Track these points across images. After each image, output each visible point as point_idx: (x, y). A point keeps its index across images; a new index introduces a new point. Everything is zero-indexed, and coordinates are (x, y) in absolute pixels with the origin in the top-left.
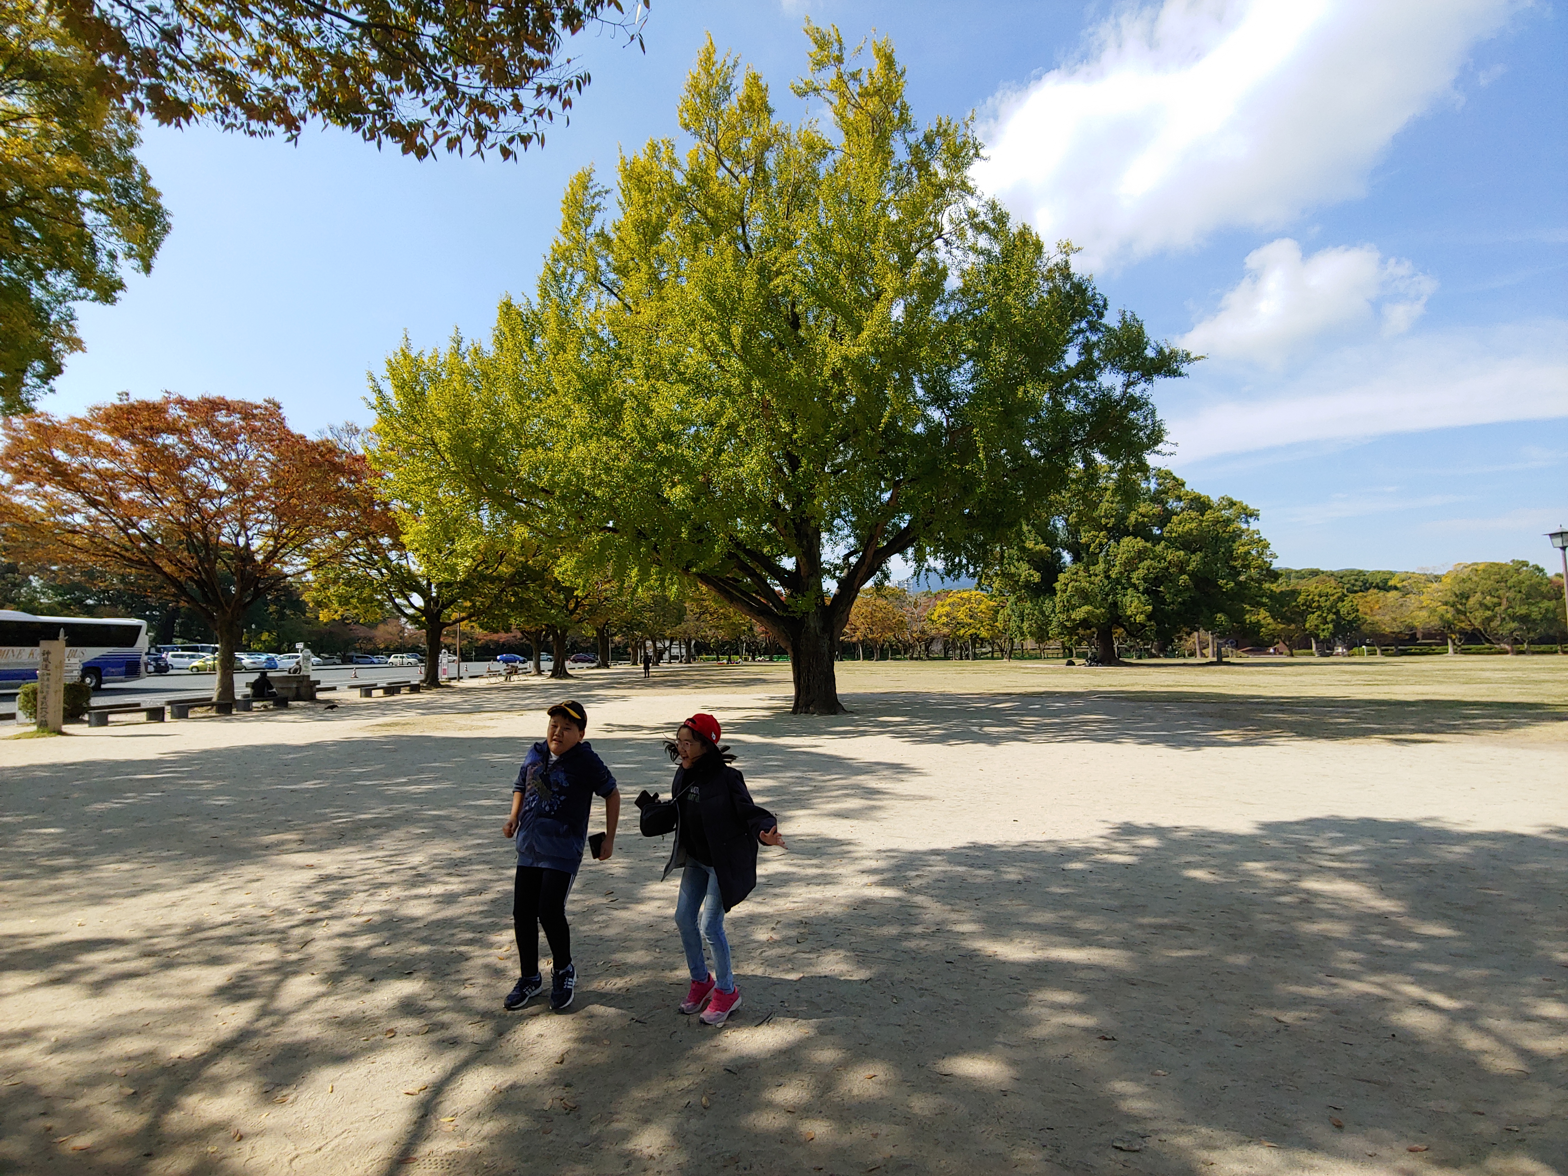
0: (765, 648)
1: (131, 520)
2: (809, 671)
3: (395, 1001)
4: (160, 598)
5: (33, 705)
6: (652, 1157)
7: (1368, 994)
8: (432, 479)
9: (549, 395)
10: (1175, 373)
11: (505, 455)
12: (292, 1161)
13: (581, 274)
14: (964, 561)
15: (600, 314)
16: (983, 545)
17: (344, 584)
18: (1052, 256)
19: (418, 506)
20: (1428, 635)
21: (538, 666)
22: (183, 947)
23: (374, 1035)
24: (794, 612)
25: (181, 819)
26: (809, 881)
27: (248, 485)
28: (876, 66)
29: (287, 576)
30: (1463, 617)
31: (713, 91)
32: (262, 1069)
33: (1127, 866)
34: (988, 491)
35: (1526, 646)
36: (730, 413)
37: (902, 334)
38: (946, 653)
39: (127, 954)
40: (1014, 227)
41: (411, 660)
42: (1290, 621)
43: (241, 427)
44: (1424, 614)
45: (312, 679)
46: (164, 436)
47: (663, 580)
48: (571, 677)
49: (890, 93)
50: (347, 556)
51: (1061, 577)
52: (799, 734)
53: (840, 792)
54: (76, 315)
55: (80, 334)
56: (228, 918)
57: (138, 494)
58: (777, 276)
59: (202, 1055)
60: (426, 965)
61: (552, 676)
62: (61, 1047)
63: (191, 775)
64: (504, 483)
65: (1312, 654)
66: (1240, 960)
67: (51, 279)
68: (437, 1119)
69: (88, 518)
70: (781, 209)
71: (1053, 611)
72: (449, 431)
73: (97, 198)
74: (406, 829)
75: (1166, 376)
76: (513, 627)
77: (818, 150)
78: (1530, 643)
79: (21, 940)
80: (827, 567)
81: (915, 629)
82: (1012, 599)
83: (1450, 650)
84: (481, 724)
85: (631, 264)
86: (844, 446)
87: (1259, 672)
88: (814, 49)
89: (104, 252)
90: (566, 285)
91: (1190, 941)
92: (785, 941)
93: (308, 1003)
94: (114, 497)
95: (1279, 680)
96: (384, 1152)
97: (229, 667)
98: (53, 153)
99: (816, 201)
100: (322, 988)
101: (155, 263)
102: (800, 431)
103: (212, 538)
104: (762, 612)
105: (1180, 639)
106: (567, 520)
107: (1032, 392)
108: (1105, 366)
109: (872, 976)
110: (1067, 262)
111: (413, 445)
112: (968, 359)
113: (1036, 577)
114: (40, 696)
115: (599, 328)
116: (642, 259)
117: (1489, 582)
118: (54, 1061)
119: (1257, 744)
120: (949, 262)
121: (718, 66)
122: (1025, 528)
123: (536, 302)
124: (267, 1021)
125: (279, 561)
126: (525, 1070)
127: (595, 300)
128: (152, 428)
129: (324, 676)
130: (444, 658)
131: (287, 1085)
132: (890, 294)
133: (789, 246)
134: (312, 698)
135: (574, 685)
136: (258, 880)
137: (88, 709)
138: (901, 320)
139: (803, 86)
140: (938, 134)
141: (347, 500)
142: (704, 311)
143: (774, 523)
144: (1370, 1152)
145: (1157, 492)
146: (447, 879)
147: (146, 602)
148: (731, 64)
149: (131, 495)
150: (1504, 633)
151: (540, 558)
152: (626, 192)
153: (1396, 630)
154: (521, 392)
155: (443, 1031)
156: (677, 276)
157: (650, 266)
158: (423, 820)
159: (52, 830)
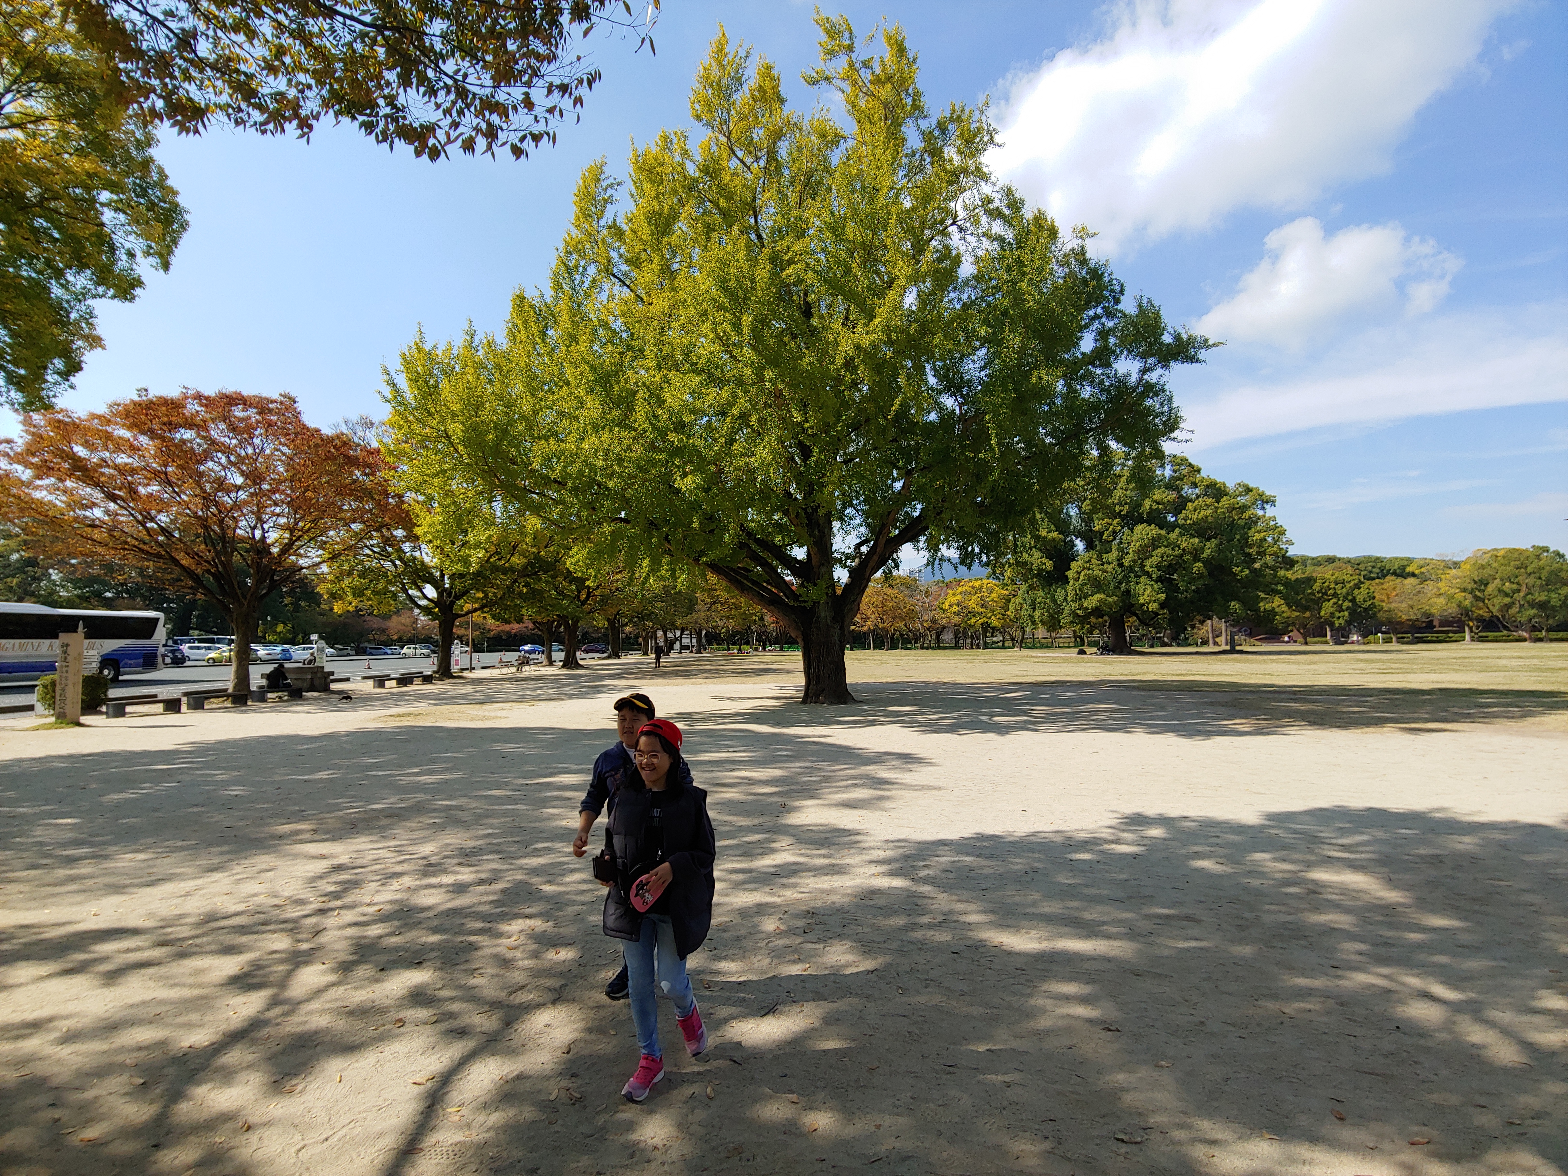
0: (776, 638)
1: (149, 514)
2: (819, 661)
3: (404, 991)
4: (178, 591)
5: (51, 697)
6: (656, 1148)
7: (1373, 985)
8: (446, 471)
9: (561, 387)
10: (1193, 360)
11: (517, 447)
12: (299, 1150)
13: (593, 266)
14: (977, 550)
15: (612, 305)
16: (995, 533)
17: (359, 576)
18: (1067, 241)
19: (431, 498)
20: (1445, 622)
21: (549, 658)
22: (197, 936)
23: (383, 1025)
24: (805, 601)
25: (195, 809)
26: (818, 871)
27: (264, 479)
28: (888, 54)
29: (302, 568)
30: (1481, 604)
31: (725, 81)
32: (272, 1058)
33: (1135, 856)
34: (1000, 478)
35: (1544, 633)
36: (743, 403)
37: (915, 321)
38: (957, 642)
39: (140, 944)
40: (1028, 213)
41: (424, 651)
42: (1306, 608)
43: (258, 422)
44: (1442, 601)
45: (326, 670)
46: (183, 431)
47: (673, 571)
48: (582, 667)
49: (903, 80)
50: (362, 548)
51: (1074, 565)
52: (808, 724)
53: (849, 782)
54: (96, 312)
55: (100, 331)
56: (241, 907)
57: (155, 488)
58: (789, 265)
59: (213, 1044)
60: (435, 954)
61: (563, 667)
62: (71, 1037)
63: (207, 766)
64: (516, 475)
65: (1327, 643)
66: (1246, 951)
67: (71, 278)
68: (444, 1110)
69: (107, 512)
70: (793, 198)
71: (1065, 600)
72: (462, 423)
73: (115, 197)
74: (417, 820)
75: (1183, 362)
76: (525, 618)
77: (829, 138)
78: (1548, 630)
79: (35, 930)
80: (838, 556)
81: (926, 618)
82: (1024, 587)
83: (1467, 637)
84: (493, 714)
85: (643, 255)
86: (857, 436)
87: (1273, 661)
88: (824, 38)
89: (123, 251)
90: (578, 277)
91: (1195, 932)
92: (791, 932)
93: (319, 992)
94: (132, 491)
95: (1293, 668)
96: (390, 1142)
97: (245, 659)
98: (71, 155)
99: (829, 189)
100: (332, 978)
101: (173, 260)
102: (811, 420)
103: (229, 531)
104: (773, 602)
105: (1193, 627)
106: (579, 511)
107: (1046, 378)
108: (1121, 352)
109: (877, 967)
110: (1083, 247)
111: (426, 438)
112: (982, 346)
113: (1049, 565)
114: (58, 689)
115: (611, 319)
116: (654, 250)
117: (1509, 569)
118: (65, 1051)
119: (1268, 734)
120: (962, 249)
121: (730, 57)
122: (1038, 516)
123: (549, 295)
124: (277, 1011)
125: (295, 554)
126: (532, 1060)
127: (607, 292)
128: (170, 423)
129: (339, 667)
130: (457, 649)
131: (296, 1075)
132: (902, 282)
133: (801, 234)
134: (326, 689)
135: (586, 675)
136: (271, 870)
137: (106, 701)
138: (914, 308)
139: (814, 74)
140: (951, 120)
141: (362, 493)
142: (716, 301)
143: (786, 513)
144: (1371, 1145)
145: (1172, 478)
146: (458, 869)
147: (164, 595)
148: (743, 55)
149: (150, 489)
150: (1523, 619)
151: (552, 549)
152: (638, 185)
153: (1413, 617)
154: (534, 384)
155: (451, 1021)
156: (690, 267)
157: (663, 257)
158: (435, 810)
159: (69, 821)
